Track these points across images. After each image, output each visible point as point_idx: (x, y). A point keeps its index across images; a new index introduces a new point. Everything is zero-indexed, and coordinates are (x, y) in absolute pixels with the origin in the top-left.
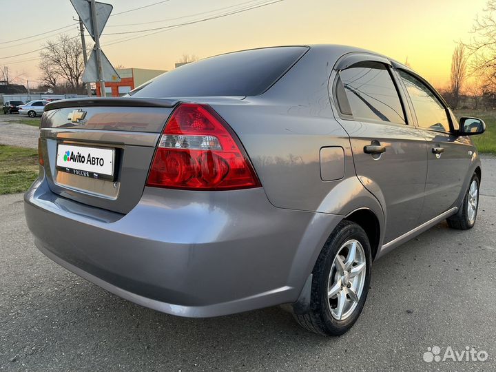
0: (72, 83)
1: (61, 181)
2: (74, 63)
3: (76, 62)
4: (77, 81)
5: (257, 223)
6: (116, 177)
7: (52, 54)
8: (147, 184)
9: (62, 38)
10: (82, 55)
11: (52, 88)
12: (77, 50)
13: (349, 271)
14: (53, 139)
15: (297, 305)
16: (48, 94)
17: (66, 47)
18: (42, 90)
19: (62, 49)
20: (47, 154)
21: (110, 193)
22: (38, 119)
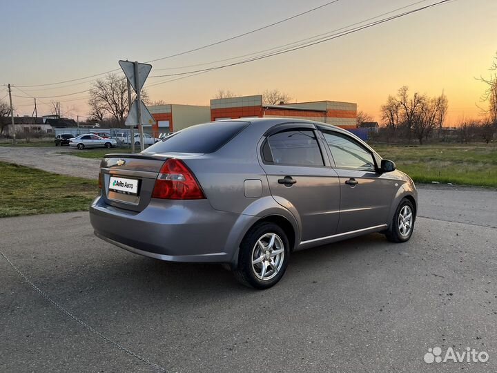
0: (117, 117)
1: (111, 196)
2: (120, 100)
3: (122, 98)
4: (122, 116)
5: (206, 217)
6: (138, 193)
7: (100, 92)
8: (152, 197)
9: (110, 77)
10: (127, 92)
11: (100, 123)
12: (123, 88)
13: (270, 252)
14: (108, 174)
15: (231, 264)
16: (96, 128)
17: (114, 85)
18: (90, 124)
19: (109, 87)
20: (104, 182)
21: (135, 202)
22: (86, 151)
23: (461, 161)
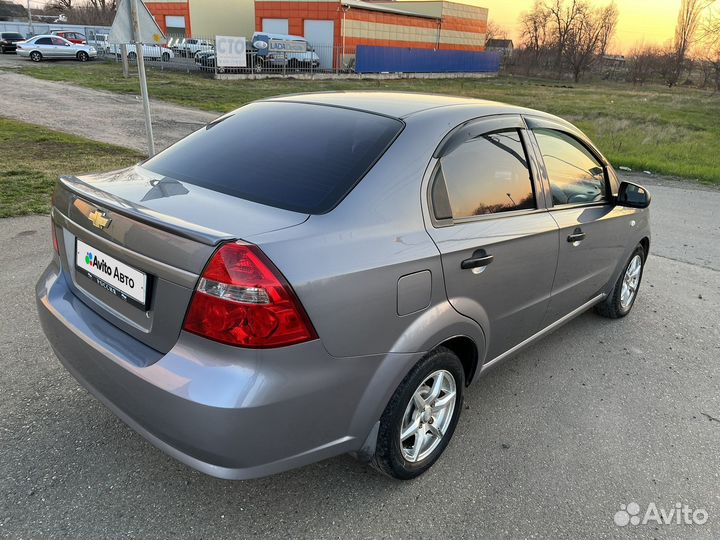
0: (95, 4)
4: (103, 2)
6: (149, 306)
8: (184, 327)
11: (66, 13)
13: (432, 405)
15: (361, 453)
16: (60, 23)
18: (50, 13)
21: (141, 325)
22: (46, 65)
23: (642, 121)
